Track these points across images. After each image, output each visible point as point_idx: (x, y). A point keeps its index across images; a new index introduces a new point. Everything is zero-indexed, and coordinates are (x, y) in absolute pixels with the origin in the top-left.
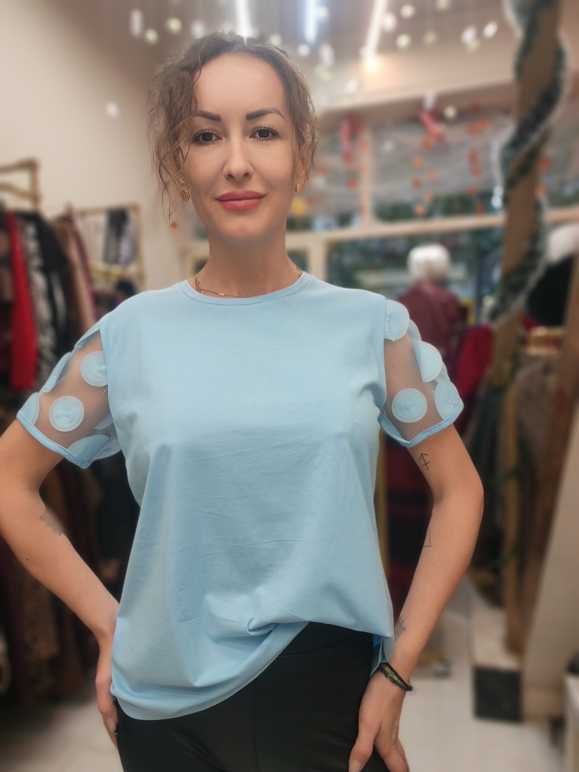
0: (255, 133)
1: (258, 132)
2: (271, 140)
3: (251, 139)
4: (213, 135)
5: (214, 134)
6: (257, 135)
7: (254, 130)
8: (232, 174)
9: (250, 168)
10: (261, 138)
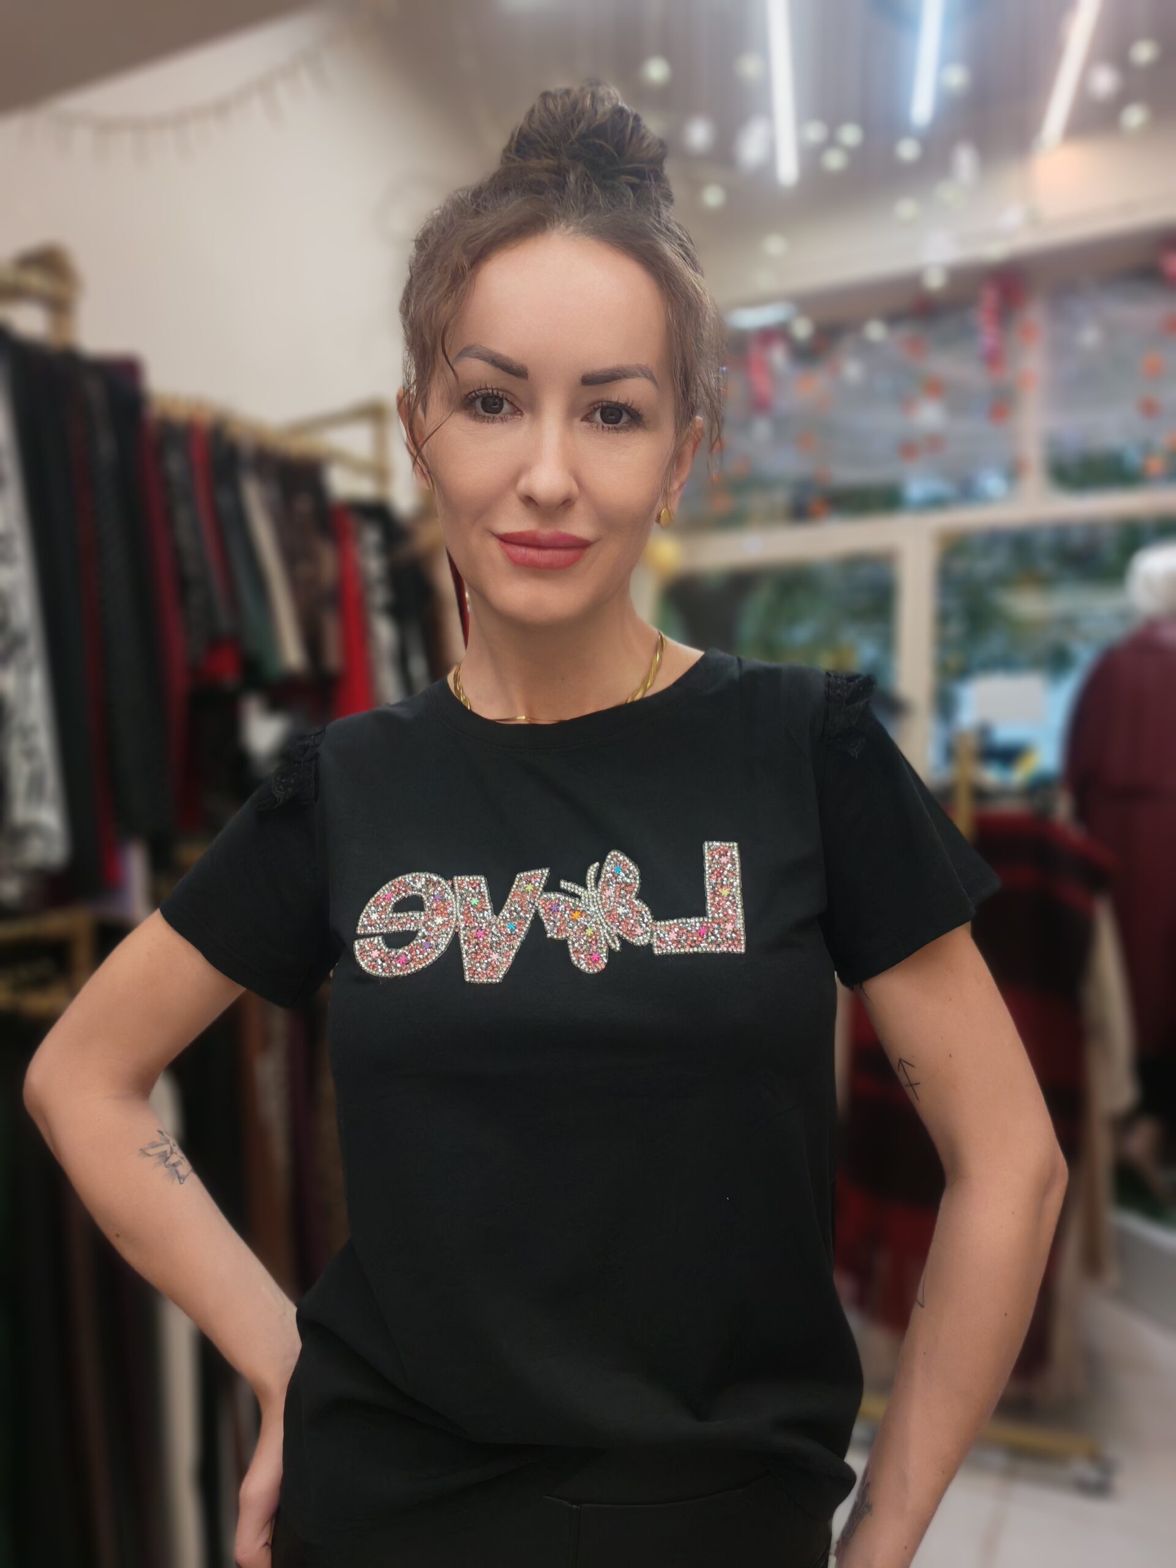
0: (596, 410)
1: (599, 410)
2: (626, 429)
3: (585, 424)
4: (505, 402)
5: (507, 400)
6: (598, 417)
7: (593, 404)
8: (533, 498)
9: (575, 488)
10: (605, 425)
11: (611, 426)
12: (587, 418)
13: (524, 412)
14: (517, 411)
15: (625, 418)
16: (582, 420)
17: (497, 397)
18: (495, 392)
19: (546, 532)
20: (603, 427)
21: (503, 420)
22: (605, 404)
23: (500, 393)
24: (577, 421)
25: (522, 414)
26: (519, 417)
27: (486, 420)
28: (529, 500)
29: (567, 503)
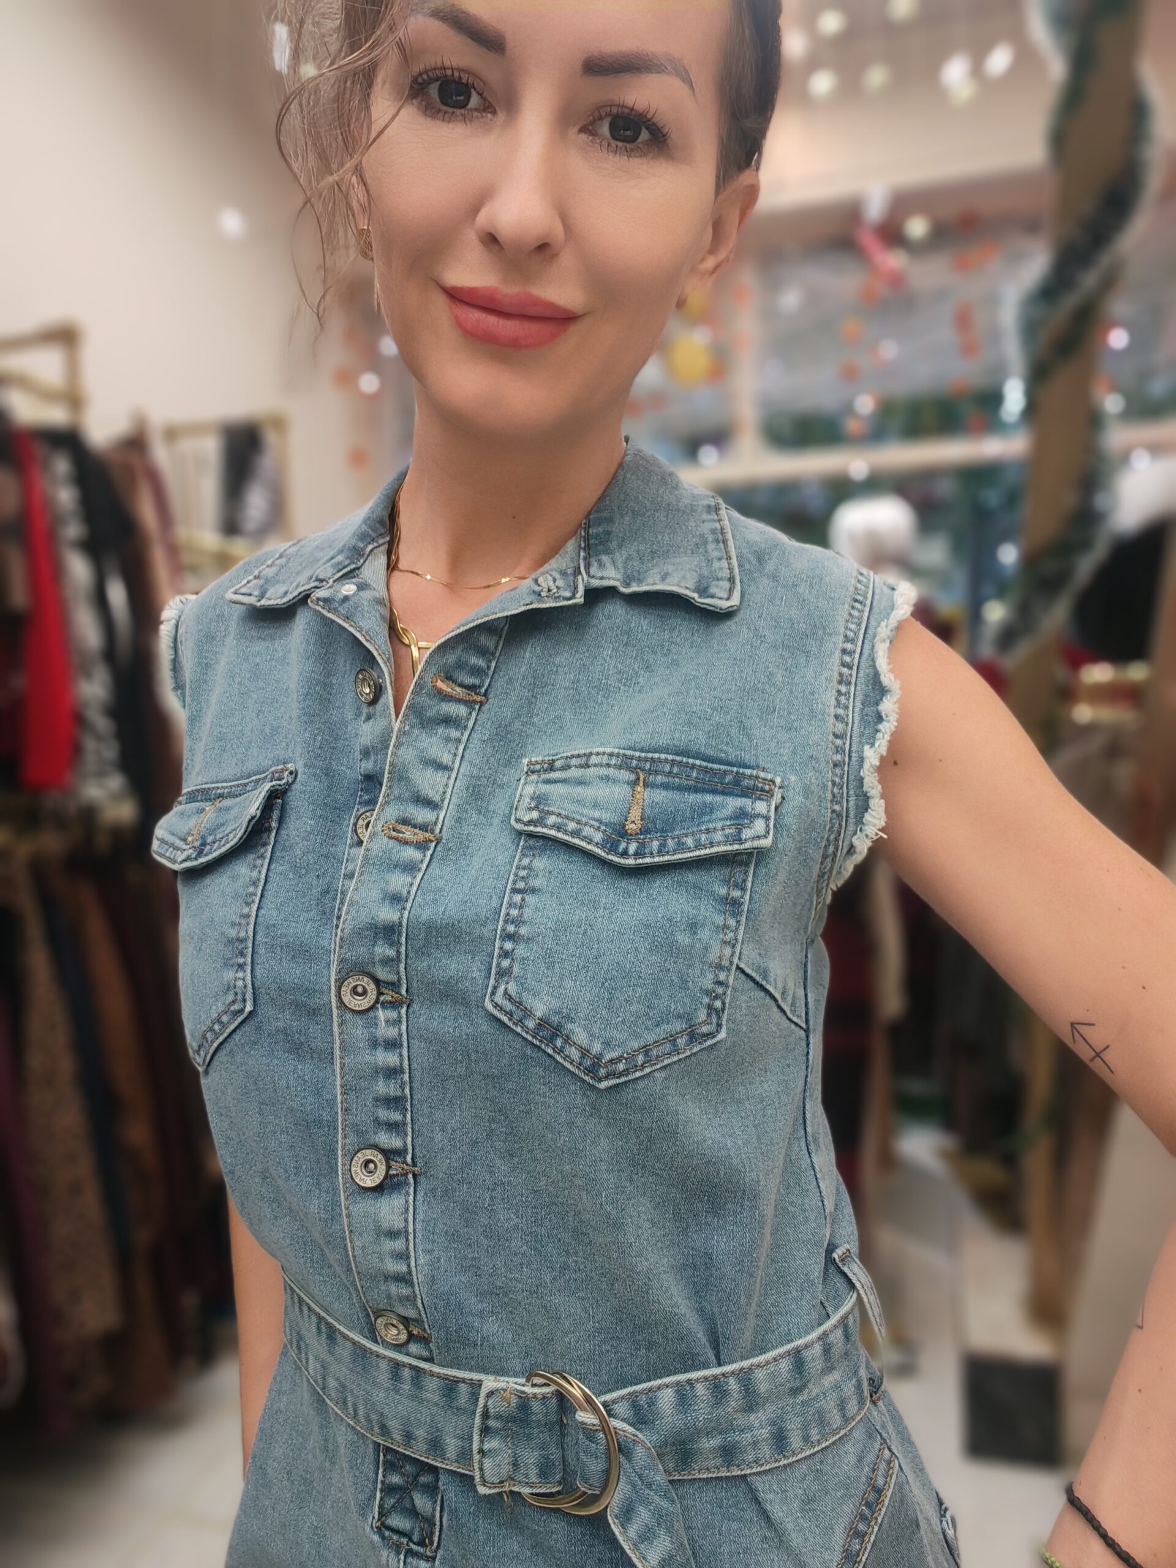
0: (601, 118)
1: (608, 119)
2: (643, 155)
3: (583, 136)
4: (473, 92)
5: (476, 91)
6: (605, 129)
7: (598, 109)
8: (497, 237)
9: (559, 230)
10: (613, 143)
11: (620, 144)
12: (588, 129)
13: (498, 111)
14: (488, 108)
15: (645, 135)
16: (583, 130)
17: (459, 82)
18: (456, 74)
19: (509, 290)
20: (609, 144)
21: (465, 119)
22: (615, 110)
23: (465, 77)
24: (573, 131)
25: (494, 113)
26: (489, 115)
27: (440, 115)
28: (491, 240)
29: (543, 249)
